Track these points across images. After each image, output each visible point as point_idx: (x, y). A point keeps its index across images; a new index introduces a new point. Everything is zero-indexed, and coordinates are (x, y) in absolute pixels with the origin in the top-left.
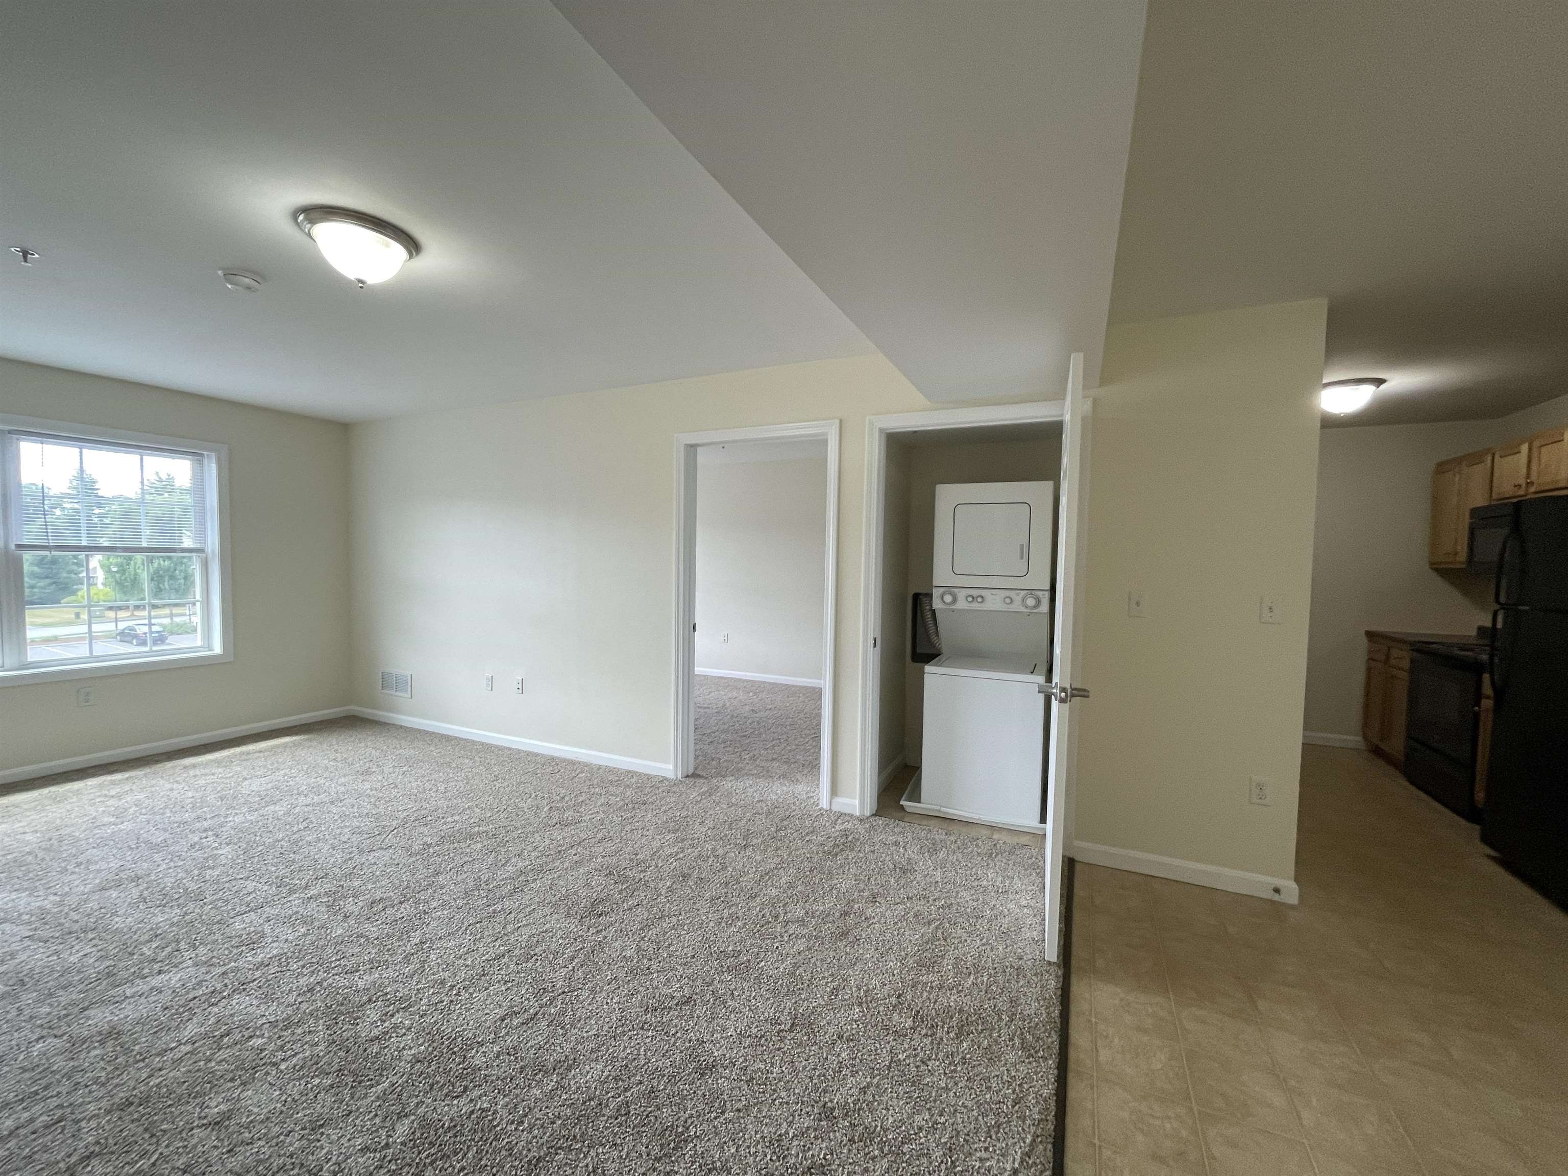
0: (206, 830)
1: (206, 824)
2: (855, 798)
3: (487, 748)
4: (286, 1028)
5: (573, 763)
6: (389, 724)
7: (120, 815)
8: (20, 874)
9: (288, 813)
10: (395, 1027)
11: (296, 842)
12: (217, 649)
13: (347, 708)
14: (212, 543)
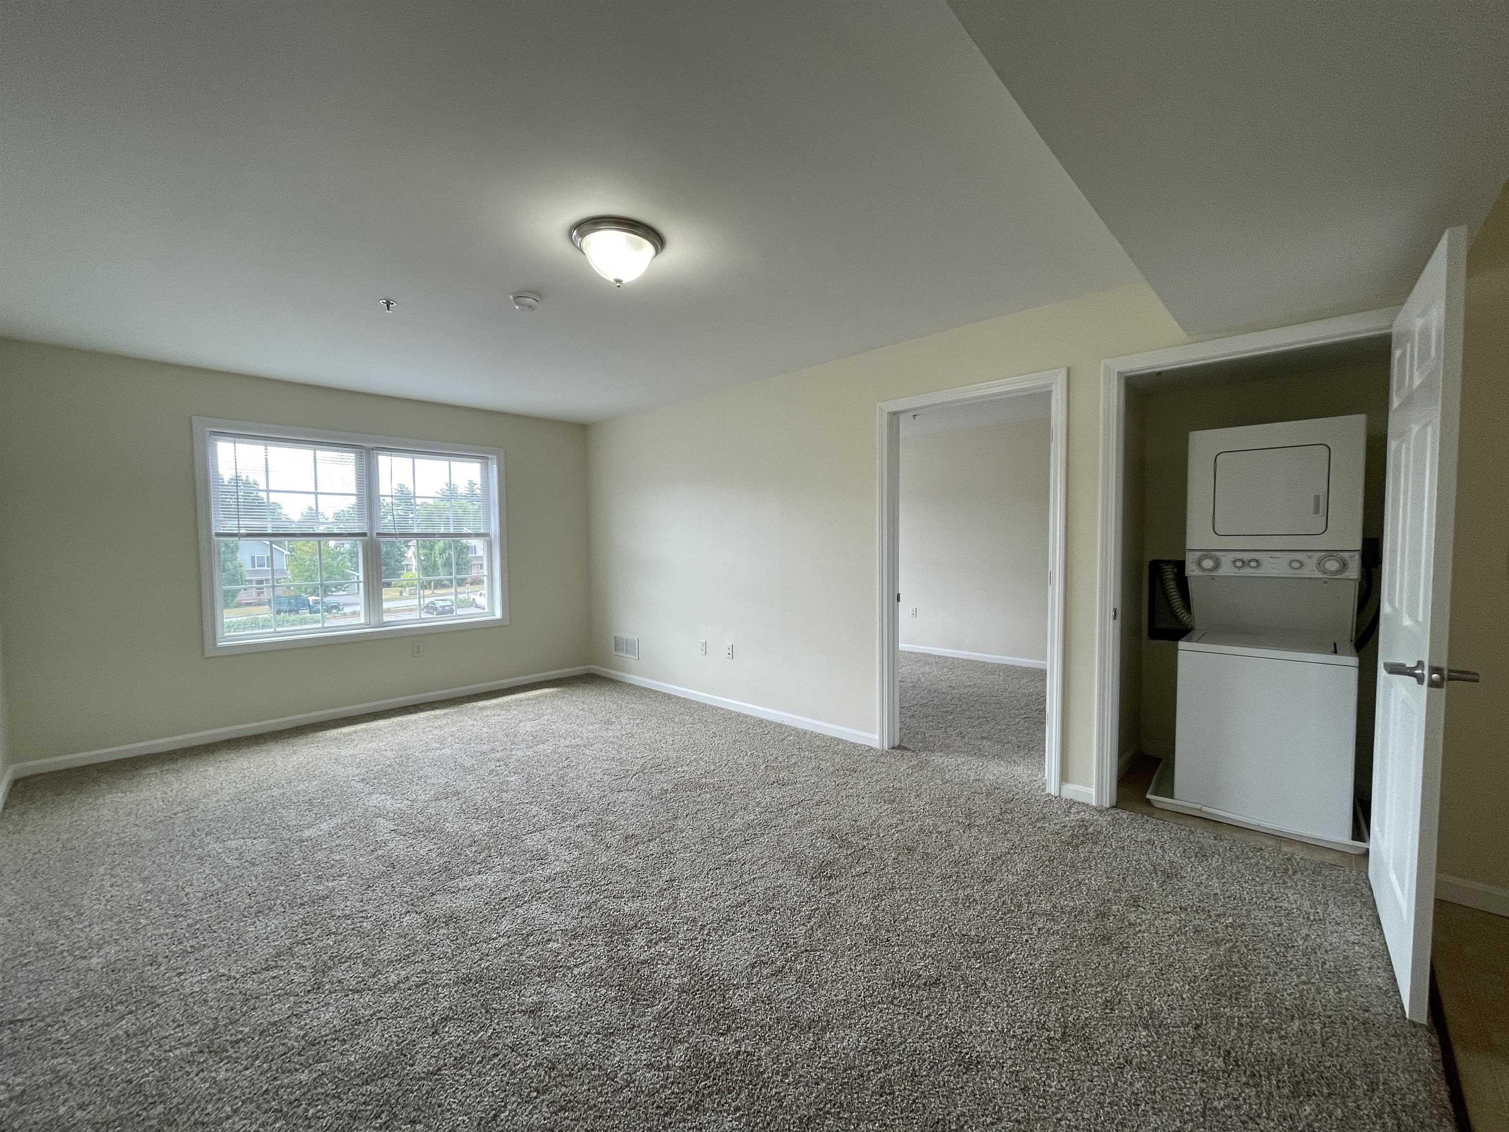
0: (499, 760)
1: (498, 755)
2: (1090, 786)
3: (704, 707)
4: (575, 937)
5: (780, 726)
6: (620, 682)
7: (442, 742)
8: (385, 781)
9: (554, 752)
11: (562, 778)
12: (498, 615)
13: (588, 667)
14: (495, 529)
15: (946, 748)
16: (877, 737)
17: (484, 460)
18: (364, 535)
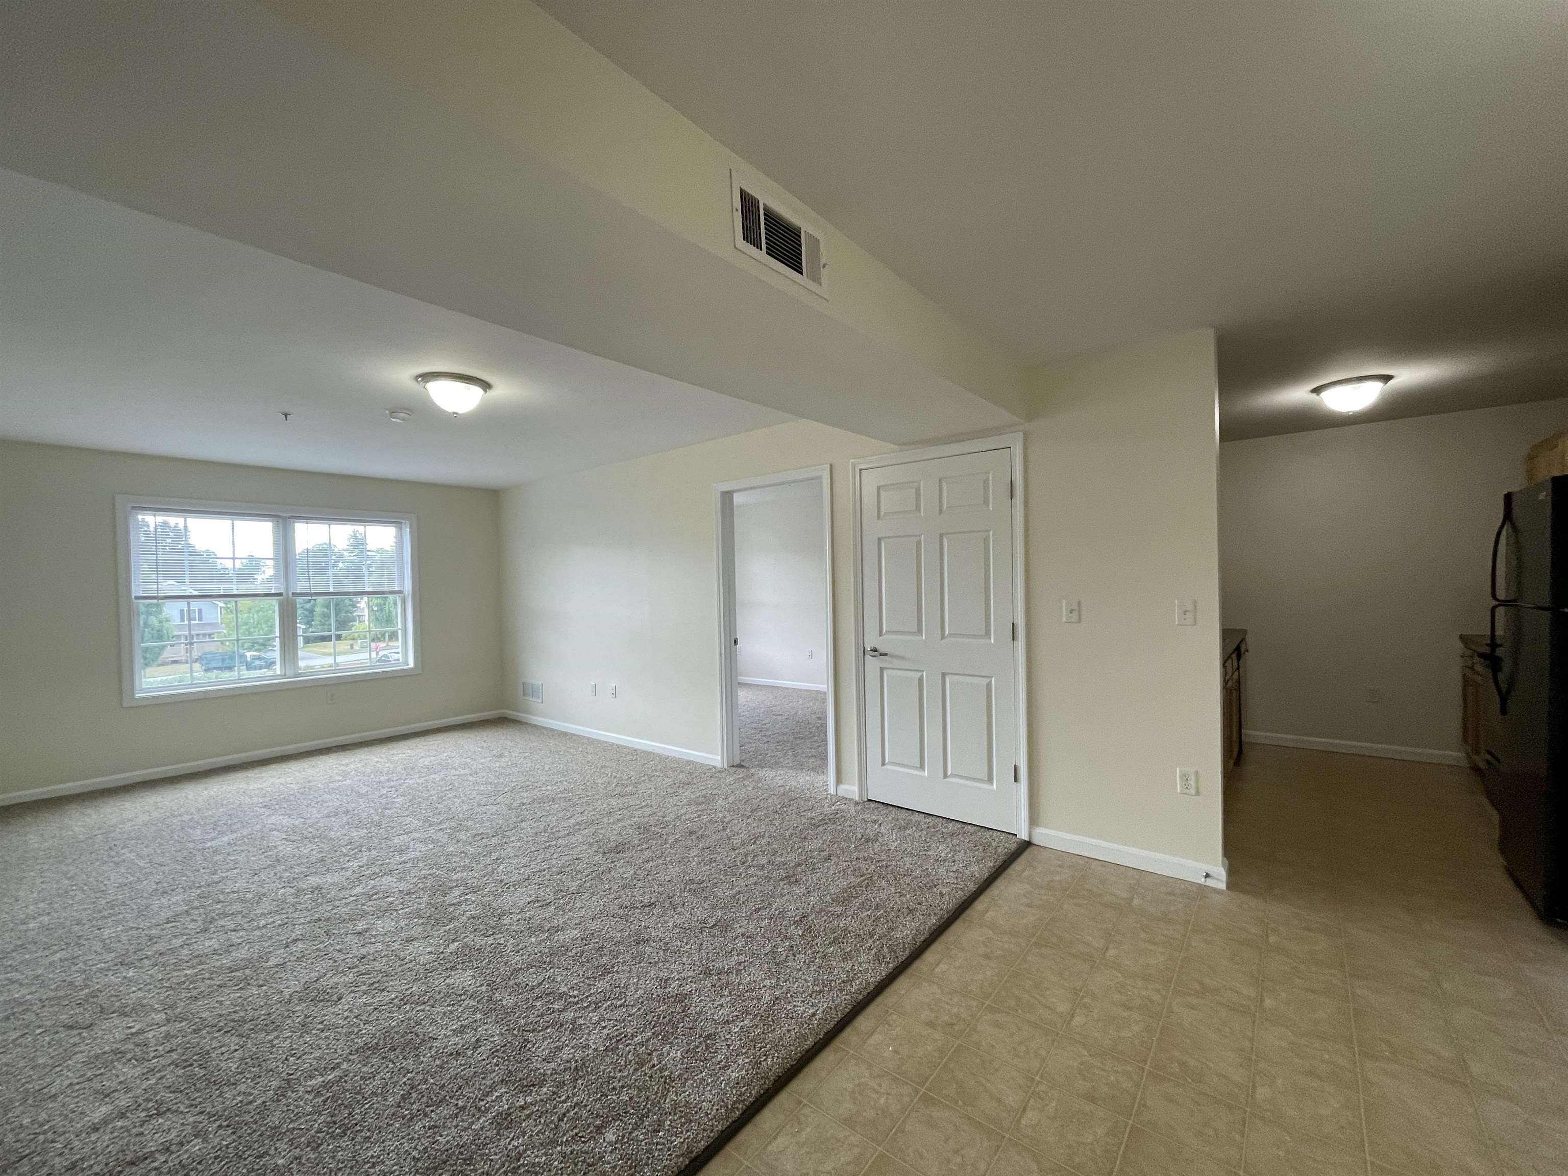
0: (391, 787)
1: (392, 784)
2: (853, 785)
3: (591, 741)
5: (648, 753)
6: (527, 723)
7: (345, 775)
8: (285, 806)
9: (442, 779)
10: (467, 900)
11: (441, 798)
12: (411, 665)
13: (501, 711)
14: (408, 587)
15: (777, 765)
16: (719, 758)
17: (398, 524)
18: (280, 594)
